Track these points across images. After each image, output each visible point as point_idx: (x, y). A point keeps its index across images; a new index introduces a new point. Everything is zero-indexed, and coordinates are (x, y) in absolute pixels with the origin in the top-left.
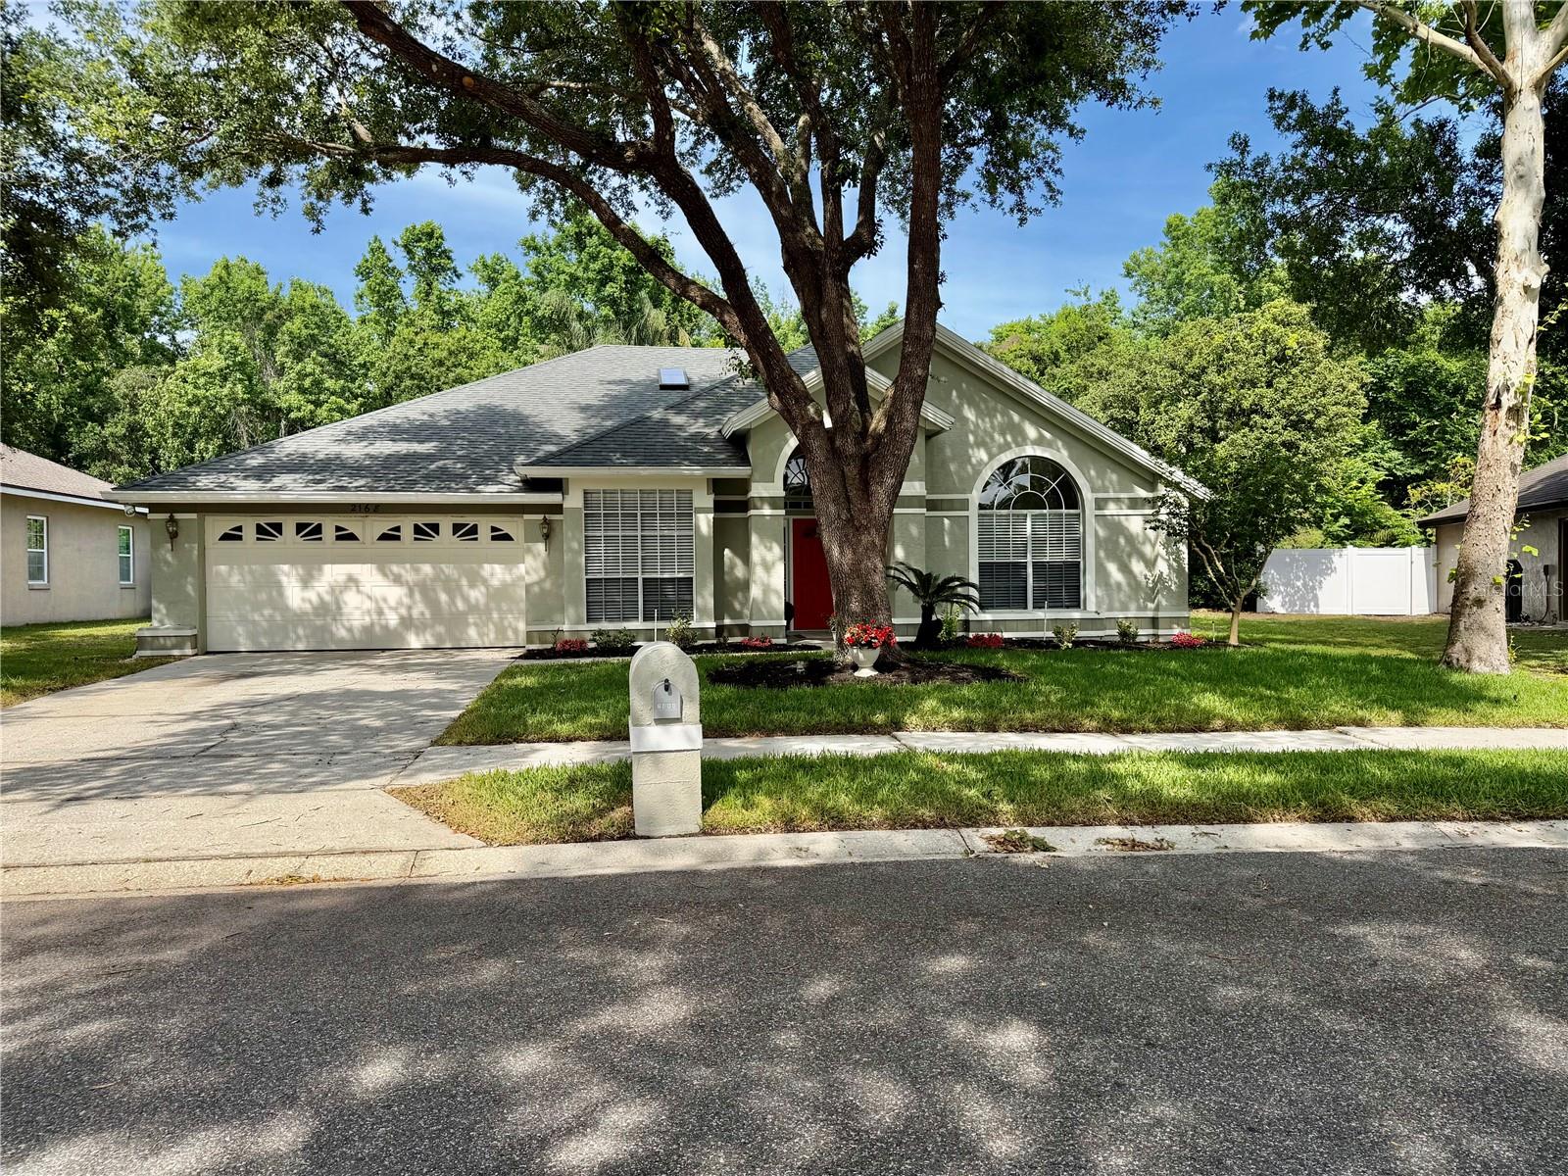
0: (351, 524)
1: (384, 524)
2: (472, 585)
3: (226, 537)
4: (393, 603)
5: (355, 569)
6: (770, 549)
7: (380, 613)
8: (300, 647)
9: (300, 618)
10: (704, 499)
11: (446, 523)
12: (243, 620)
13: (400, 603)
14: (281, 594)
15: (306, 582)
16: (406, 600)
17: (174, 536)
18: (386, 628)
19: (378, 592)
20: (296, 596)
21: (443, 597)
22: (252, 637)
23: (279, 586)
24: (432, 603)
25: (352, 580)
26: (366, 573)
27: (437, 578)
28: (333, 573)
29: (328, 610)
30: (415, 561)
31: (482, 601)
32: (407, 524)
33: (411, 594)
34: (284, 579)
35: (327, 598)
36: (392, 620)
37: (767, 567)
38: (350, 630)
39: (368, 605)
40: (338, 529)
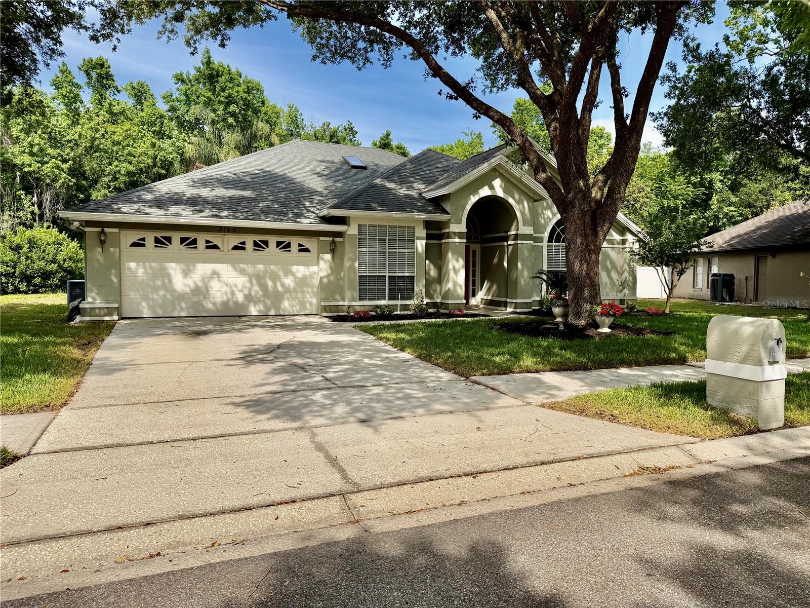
0: (215, 239)
1: (236, 240)
2: (286, 276)
3: (134, 244)
4: (240, 287)
5: (218, 267)
6: (457, 261)
7: (233, 294)
8: (183, 314)
9: (181, 297)
10: (421, 232)
11: (272, 240)
12: (145, 298)
13: (244, 287)
14: (170, 281)
15: (186, 274)
16: (248, 285)
17: (103, 243)
18: (236, 303)
19: (231, 281)
20: (180, 282)
21: (270, 283)
22: (151, 308)
23: (169, 276)
24: (263, 287)
25: (215, 273)
26: (225, 270)
27: (266, 271)
28: (203, 269)
29: (201, 292)
30: (254, 263)
31: (292, 285)
32: (249, 240)
33: (251, 282)
34: (172, 272)
35: (200, 284)
36: (240, 298)
37: (456, 272)
38: (215, 304)
39: (225, 289)
40: (207, 242)
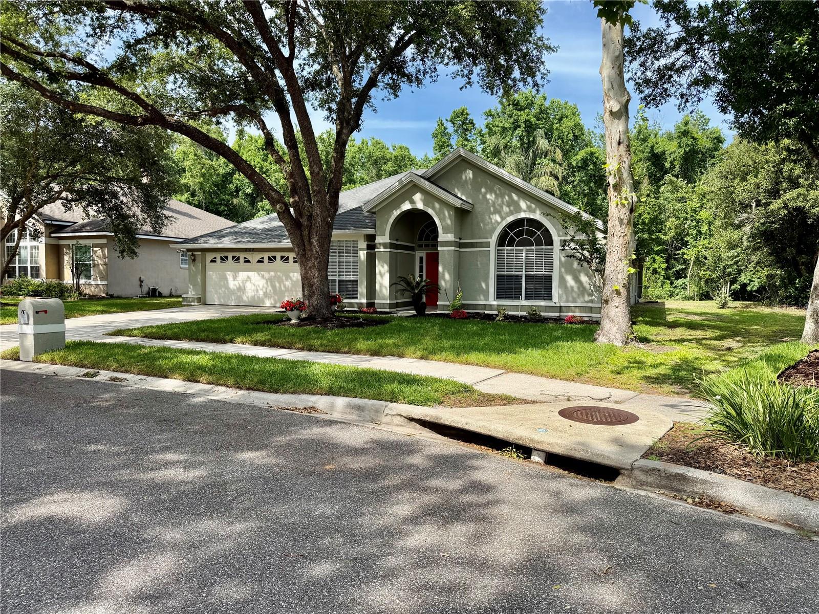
0: (249, 256)
1: (258, 256)
2: (287, 280)
4: (261, 287)
5: (250, 274)
6: (383, 267)
7: (257, 291)
8: (233, 304)
9: (232, 292)
10: (363, 244)
11: (278, 255)
12: (216, 292)
13: (263, 287)
14: (227, 283)
15: (235, 278)
16: (265, 285)
17: (194, 260)
18: (259, 297)
19: (257, 283)
20: (232, 284)
21: (277, 285)
22: (219, 299)
23: (226, 279)
24: (274, 287)
25: (249, 277)
26: (253, 275)
27: (275, 276)
28: (242, 275)
29: (241, 289)
30: (268, 271)
31: (290, 286)
32: (266, 256)
33: (267, 284)
34: (228, 277)
35: (241, 285)
36: (261, 293)
37: (382, 275)
38: (248, 297)
39: (253, 288)
40: (245, 258)
